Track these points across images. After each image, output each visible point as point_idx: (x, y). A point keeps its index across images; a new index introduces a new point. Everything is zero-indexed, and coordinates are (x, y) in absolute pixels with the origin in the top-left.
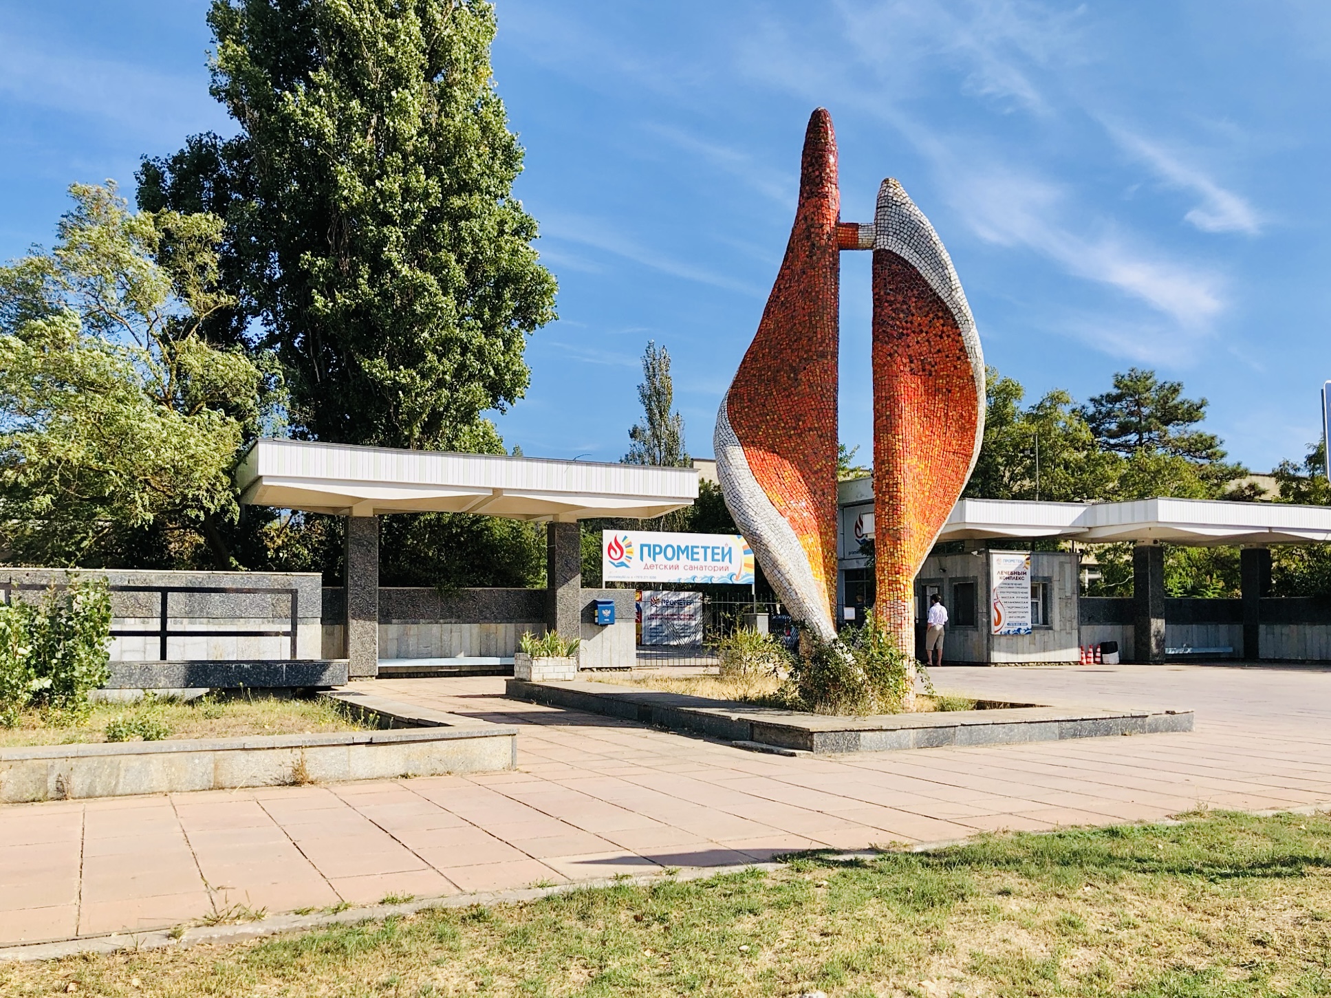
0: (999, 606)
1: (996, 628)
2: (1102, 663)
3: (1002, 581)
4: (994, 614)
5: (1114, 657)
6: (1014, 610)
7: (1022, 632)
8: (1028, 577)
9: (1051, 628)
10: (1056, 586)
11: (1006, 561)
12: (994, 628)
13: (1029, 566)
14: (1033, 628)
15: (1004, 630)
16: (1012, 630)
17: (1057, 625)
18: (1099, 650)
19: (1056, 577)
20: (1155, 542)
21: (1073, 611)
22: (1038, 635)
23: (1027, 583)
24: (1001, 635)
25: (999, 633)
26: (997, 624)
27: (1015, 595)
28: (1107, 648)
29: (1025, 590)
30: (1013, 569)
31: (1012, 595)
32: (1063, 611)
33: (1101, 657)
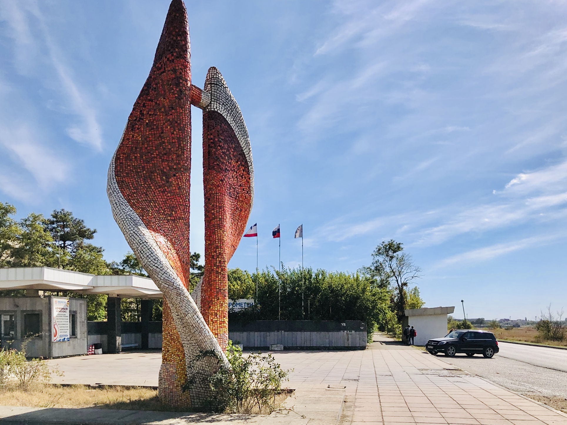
0: (56, 326)
1: (55, 338)
2: (95, 354)
3: (58, 313)
4: (53, 331)
5: (100, 351)
6: (62, 328)
7: (66, 340)
8: (68, 311)
9: (76, 337)
10: (78, 315)
11: (59, 302)
12: (53, 339)
13: (68, 306)
14: (70, 338)
15: (58, 339)
16: (62, 339)
17: (79, 336)
18: (93, 347)
19: (78, 312)
20: (118, 295)
21: (85, 329)
22: (71, 341)
23: (68, 314)
24: (57, 342)
25: (56, 341)
26: (55, 336)
27: (63, 321)
28: (97, 346)
29: (67, 318)
30: (62, 307)
31: (61, 320)
32: (81, 329)
33: (94, 351)
